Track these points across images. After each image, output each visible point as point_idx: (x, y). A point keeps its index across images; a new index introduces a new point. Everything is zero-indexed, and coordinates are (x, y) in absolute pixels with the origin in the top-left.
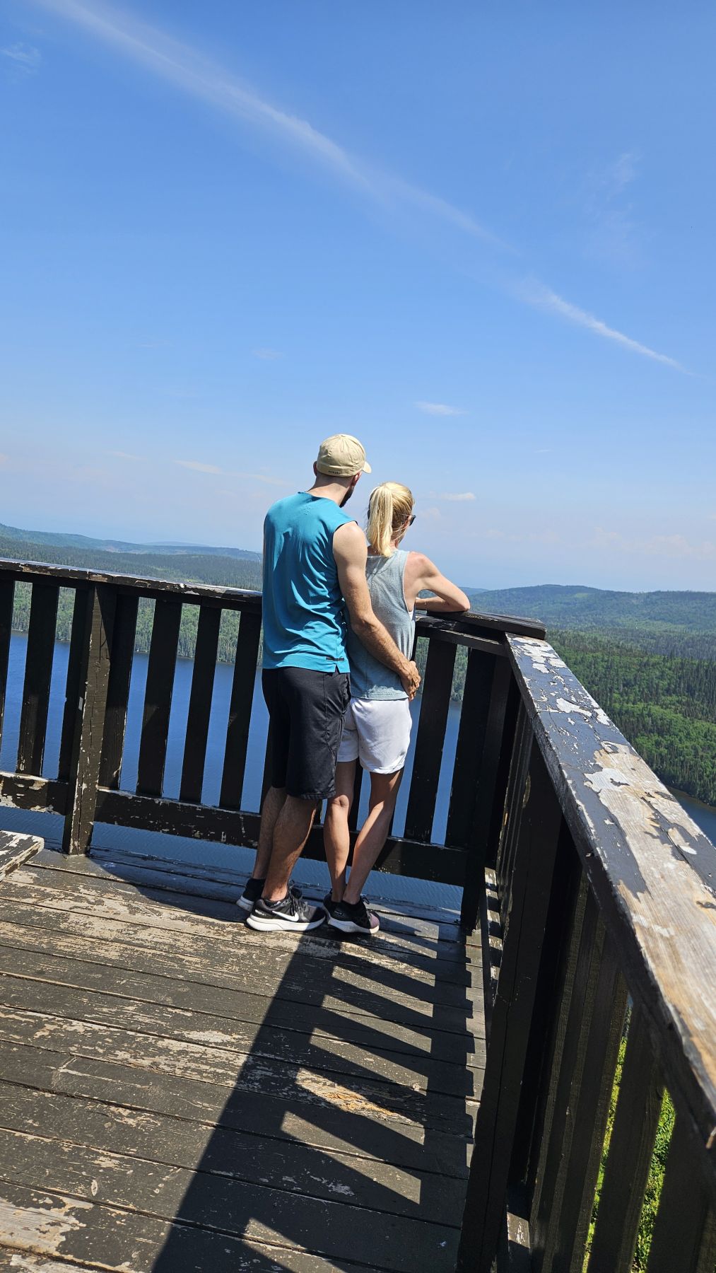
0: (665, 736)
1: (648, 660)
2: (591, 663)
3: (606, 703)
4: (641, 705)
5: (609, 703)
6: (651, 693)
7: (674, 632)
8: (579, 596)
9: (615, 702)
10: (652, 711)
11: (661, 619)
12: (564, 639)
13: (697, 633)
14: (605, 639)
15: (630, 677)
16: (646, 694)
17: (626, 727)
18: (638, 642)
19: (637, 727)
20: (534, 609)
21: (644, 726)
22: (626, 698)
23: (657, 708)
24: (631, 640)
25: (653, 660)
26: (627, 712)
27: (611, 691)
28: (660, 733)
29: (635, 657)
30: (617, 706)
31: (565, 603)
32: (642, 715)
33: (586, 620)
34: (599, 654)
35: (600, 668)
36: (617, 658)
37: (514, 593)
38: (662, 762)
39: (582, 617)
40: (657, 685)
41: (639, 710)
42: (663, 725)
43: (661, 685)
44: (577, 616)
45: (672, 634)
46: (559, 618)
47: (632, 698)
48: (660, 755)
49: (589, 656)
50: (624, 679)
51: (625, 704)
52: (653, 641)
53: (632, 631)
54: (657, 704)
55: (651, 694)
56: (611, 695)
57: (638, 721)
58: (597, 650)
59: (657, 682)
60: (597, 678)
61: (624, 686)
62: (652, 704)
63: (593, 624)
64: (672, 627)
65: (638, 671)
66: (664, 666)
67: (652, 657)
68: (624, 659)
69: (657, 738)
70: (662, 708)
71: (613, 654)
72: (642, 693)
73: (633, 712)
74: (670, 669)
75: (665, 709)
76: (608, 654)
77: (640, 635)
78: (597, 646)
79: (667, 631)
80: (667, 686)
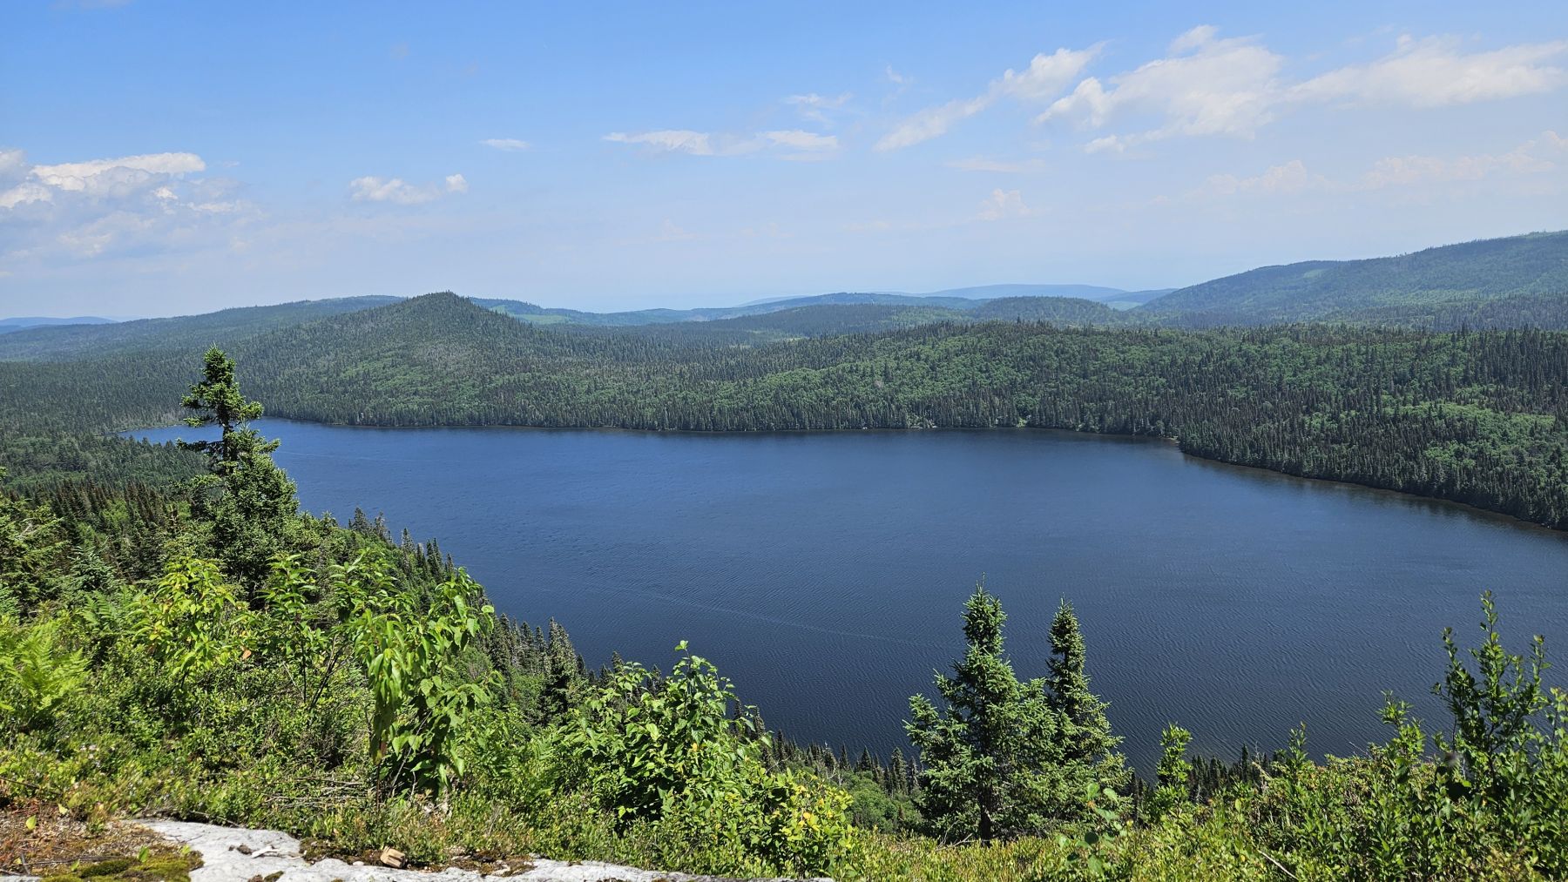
0: (1468, 442)
1: (1428, 342)
2: (1341, 359)
3: (1372, 409)
4: (1426, 405)
5: (1376, 408)
7: (1461, 300)
8: (1310, 274)
9: (1385, 406)
10: (1445, 410)
11: (1438, 287)
12: (1297, 333)
13: (1497, 297)
14: (1358, 326)
15: (1404, 369)
16: (1432, 389)
17: (1406, 438)
18: (1408, 322)
19: (1425, 435)
20: (1246, 302)
21: (1434, 433)
22: (1402, 399)
23: (1452, 405)
24: (1398, 321)
25: (1435, 341)
26: (1405, 416)
27: (1376, 392)
28: (1462, 439)
29: (1407, 341)
30: (1390, 411)
31: (1291, 288)
32: (1429, 418)
33: (1325, 305)
34: (1351, 345)
35: (1356, 364)
36: (1380, 347)
37: (1215, 286)
38: (1470, 480)
39: (1319, 303)
40: (1448, 375)
41: (1425, 412)
42: (1463, 428)
43: (1452, 373)
44: (1310, 302)
45: (1459, 304)
46: (1285, 309)
47: (1410, 397)
48: (1465, 468)
49: (1338, 351)
50: (1395, 373)
51: (1401, 408)
52: (1429, 318)
53: (1397, 309)
54: (1451, 401)
55: (1441, 387)
56: (1378, 397)
57: (1424, 427)
58: (1349, 341)
59: (1446, 370)
60: (1353, 378)
61: (1395, 383)
62: (1443, 401)
63: (1337, 308)
64: (1458, 294)
65: (1416, 359)
66: (1454, 347)
67: (1433, 337)
68: (1391, 347)
69: (1456, 447)
70: (1459, 404)
71: (1373, 342)
72: (1425, 388)
73: (1415, 416)
74: (1464, 349)
75: (1464, 405)
76: (1366, 343)
77: (1410, 312)
78: (1347, 335)
79: (1450, 301)
80: (1463, 374)
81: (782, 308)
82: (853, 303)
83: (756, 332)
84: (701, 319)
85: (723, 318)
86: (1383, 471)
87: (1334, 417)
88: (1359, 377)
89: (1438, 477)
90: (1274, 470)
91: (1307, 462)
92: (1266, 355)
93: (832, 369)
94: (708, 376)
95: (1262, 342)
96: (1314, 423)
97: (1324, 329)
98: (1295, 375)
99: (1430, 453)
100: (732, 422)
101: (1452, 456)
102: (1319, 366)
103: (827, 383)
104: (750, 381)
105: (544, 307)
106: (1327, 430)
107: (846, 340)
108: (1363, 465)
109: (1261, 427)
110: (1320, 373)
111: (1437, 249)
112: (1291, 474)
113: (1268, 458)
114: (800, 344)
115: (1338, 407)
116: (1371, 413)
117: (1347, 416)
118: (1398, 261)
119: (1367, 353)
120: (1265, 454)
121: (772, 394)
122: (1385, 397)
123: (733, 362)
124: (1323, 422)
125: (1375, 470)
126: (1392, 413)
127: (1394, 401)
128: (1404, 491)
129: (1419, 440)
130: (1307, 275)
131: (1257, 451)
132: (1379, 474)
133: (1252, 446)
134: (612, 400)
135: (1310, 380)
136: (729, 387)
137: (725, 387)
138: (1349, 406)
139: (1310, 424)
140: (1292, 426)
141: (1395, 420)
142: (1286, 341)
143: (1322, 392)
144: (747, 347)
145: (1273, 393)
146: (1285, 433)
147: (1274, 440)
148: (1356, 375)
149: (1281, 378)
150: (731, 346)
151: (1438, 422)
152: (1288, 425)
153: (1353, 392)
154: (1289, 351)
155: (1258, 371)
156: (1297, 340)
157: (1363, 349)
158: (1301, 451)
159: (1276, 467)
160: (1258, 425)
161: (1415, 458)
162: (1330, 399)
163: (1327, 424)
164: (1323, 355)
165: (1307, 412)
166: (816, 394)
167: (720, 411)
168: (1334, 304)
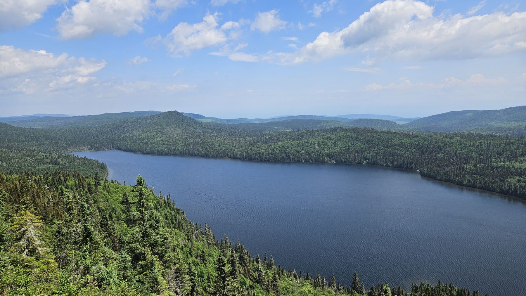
0: (523, 177)
1: (509, 141)
2: (478, 145)
3: (489, 163)
4: (508, 163)
5: (490, 163)
6: (513, 157)
7: (521, 126)
8: (468, 115)
9: (493, 163)
10: (515, 165)
11: (513, 121)
12: (463, 136)
14: (485, 133)
15: (500, 150)
16: (510, 157)
17: (501, 174)
18: (503, 133)
19: (507, 173)
20: (445, 123)
21: (510, 173)
22: (499, 160)
23: (517, 163)
24: (499, 132)
25: (512, 141)
26: (501, 167)
27: (491, 157)
28: (520, 175)
29: (502, 140)
30: (495, 164)
31: (461, 119)
32: (509, 167)
33: (473, 126)
34: (482, 141)
35: (484, 147)
36: (492, 142)
37: (434, 117)
38: (523, 190)
39: (471, 125)
40: (516, 153)
41: (508, 165)
42: (521, 171)
43: (518, 152)
44: (468, 124)
45: (520, 127)
46: (459, 126)
47: (502, 160)
48: (521, 185)
49: (477, 143)
50: (497, 151)
51: (499, 163)
52: (510, 131)
53: (499, 128)
54: (517, 162)
56: (491, 159)
57: (507, 170)
58: (481, 139)
59: (515, 151)
60: (482, 152)
61: (497, 155)
62: (514, 162)
63: (477, 127)
64: (520, 124)
65: (505, 147)
66: (518, 143)
67: (511, 139)
68: (496, 142)
69: (518, 178)
70: (520, 163)
71: (490, 140)
72: (508, 157)
73: (504, 167)
74: (522, 144)
75: (522, 163)
76: (487, 140)
77: (503, 129)
78: (480, 137)
79: (517, 126)
80: (521, 153)
81: (284, 119)
82: (308, 119)
83: (275, 127)
84: (257, 122)
85: (264, 122)
86: (492, 185)
87: (475, 166)
88: (484, 152)
89: (512, 188)
90: (453, 183)
91: (465, 181)
92: (451, 143)
93: (301, 141)
94: (259, 142)
95: (450, 138)
96: (468, 167)
97: (472, 134)
98: (461, 150)
99: (509, 180)
100: (266, 158)
101: (516, 181)
102: (470, 148)
103: (299, 146)
104: (273, 144)
105: (206, 116)
106: (472, 170)
107: (306, 131)
108: (485, 183)
109: (449, 168)
110: (471, 150)
111: (513, 108)
112: (459, 185)
113: (451, 179)
114: (290, 132)
115: (477, 162)
116: (488, 165)
117: (480, 165)
118: (499, 111)
119: (487, 144)
120: (450, 177)
121: (280, 149)
122: (493, 159)
123: (267, 138)
124: (471, 167)
125: (489, 185)
126: (496, 165)
127: (497, 161)
128: (500, 192)
129: (505, 175)
130: (467, 115)
131: (447, 176)
132: (491, 186)
133: (445, 174)
134: (227, 149)
135: (467, 152)
136: (266, 146)
137: (264, 146)
138: (480, 162)
139: (466, 168)
140: (460, 168)
141: (497, 168)
142: (458, 138)
143: (471, 156)
144: (272, 132)
145: (453, 156)
146: (457, 170)
147: (453, 173)
148: (483, 151)
149: (456, 151)
150: (267, 132)
151: (512, 169)
152: (458, 168)
153: (482, 157)
154: (459, 142)
155: (448, 148)
156: (463, 138)
157: (486, 142)
158: (463, 177)
159: (453, 182)
160: (448, 167)
161: (504, 181)
162: (474, 159)
163: (473, 168)
164: (472, 144)
165: (465, 163)
166: (295, 149)
167: (262, 154)
168: (476, 125)
